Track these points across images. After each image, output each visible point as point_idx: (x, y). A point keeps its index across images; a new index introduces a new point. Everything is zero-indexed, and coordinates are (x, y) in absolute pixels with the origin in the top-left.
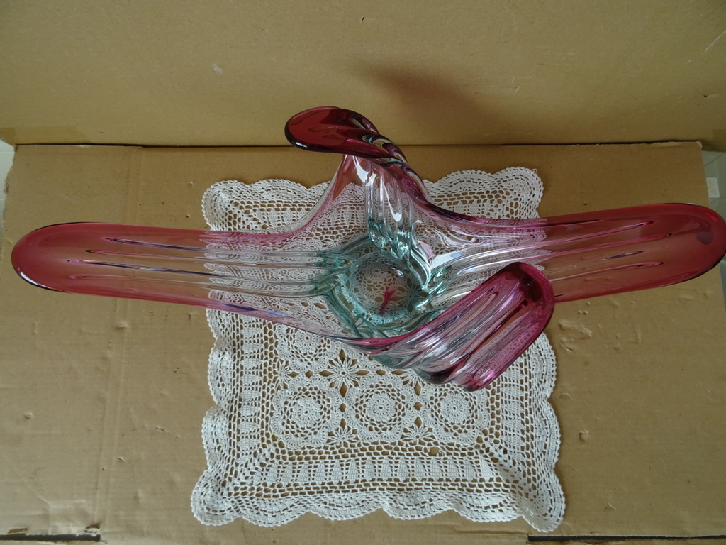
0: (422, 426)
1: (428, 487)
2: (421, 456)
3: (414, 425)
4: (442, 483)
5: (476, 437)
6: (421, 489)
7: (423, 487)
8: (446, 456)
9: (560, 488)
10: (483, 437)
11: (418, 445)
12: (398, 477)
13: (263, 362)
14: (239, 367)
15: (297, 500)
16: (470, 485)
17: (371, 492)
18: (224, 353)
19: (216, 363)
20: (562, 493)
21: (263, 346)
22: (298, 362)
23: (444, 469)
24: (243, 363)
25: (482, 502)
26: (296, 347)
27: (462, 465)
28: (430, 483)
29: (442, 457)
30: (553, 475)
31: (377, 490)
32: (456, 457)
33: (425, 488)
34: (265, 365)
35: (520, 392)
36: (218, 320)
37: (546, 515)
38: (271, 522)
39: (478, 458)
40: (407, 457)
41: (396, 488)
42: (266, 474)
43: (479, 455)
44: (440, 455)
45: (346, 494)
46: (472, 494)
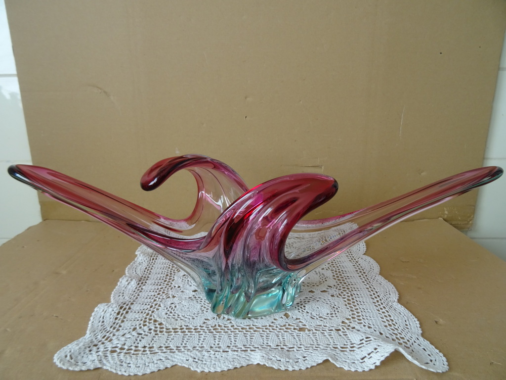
0: (291, 317)
1: (300, 349)
2: (291, 332)
3: (283, 317)
4: (314, 346)
5: (340, 321)
6: (294, 351)
7: (295, 349)
8: (315, 331)
9: (434, 347)
10: (347, 321)
11: (287, 326)
12: (269, 344)
13: (160, 287)
14: (140, 288)
15: (166, 356)
16: (342, 348)
17: (243, 352)
18: (132, 280)
19: (123, 286)
20: (438, 351)
21: (163, 281)
22: (188, 286)
23: (314, 339)
24: (144, 287)
25: (357, 356)
26: (188, 281)
27: (331, 336)
28: (301, 346)
29: (311, 332)
30: (421, 339)
31: (249, 351)
32: (325, 332)
33: (297, 350)
34: (161, 288)
35: (371, 299)
36: (134, 271)
37: (427, 363)
38: (133, 371)
39: (346, 332)
40: (278, 333)
41: (268, 349)
42: (140, 341)
43: (346, 330)
44: (309, 330)
45: (217, 353)
46: (346, 353)
